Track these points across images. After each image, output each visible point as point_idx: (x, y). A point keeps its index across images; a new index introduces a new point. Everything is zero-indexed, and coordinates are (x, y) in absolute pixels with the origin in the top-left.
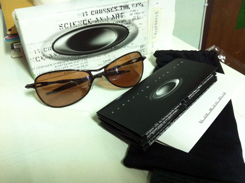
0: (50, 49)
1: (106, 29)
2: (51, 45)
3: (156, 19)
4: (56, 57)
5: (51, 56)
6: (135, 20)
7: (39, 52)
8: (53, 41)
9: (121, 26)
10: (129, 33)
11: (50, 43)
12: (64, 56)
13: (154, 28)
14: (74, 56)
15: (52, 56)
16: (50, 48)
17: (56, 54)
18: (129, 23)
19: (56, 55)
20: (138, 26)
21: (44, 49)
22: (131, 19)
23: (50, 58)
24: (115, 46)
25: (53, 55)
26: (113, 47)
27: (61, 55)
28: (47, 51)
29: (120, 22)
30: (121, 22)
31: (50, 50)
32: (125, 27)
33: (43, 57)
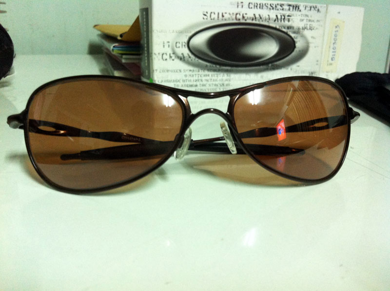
0: (185, 46)
1: (265, 34)
2: (186, 40)
3: (336, 36)
4: (190, 60)
5: (182, 57)
6: (306, 30)
7: (169, 46)
8: (190, 34)
9: (286, 33)
10: (295, 47)
11: (187, 36)
12: (200, 61)
13: (332, 50)
14: (214, 66)
15: (184, 58)
16: (184, 44)
17: (190, 54)
18: (297, 32)
19: (190, 57)
20: (310, 40)
21: (177, 43)
22: (301, 28)
23: (181, 59)
24: (273, 64)
25: (186, 55)
26: (270, 65)
27: (197, 59)
28: (179, 47)
29: (284, 28)
30: (286, 28)
31: (183, 46)
32: (291, 37)
33: (172, 55)
